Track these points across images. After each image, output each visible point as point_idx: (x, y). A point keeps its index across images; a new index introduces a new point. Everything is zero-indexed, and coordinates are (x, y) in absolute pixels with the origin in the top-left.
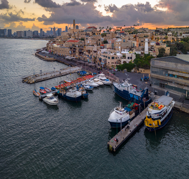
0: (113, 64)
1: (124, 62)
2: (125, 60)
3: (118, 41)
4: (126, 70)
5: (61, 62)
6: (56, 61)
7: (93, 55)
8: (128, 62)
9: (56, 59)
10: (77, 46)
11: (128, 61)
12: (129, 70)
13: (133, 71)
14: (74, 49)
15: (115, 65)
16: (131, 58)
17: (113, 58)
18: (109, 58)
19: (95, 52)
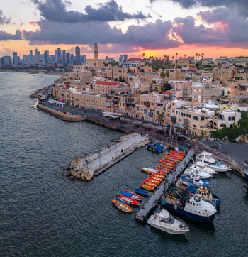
0: (204, 129)
1: (223, 125)
2: (223, 122)
3: (196, 86)
4: (226, 138)
5: (98, 124)
6: (87, 121)
7: (157, 110)
8: (228, 126)
9: (85, 118)
10: (119, 93)
11: (228, 123)
12: (232, 139)
13: (238, 139)
14: (115, 98)
15: (209, 130)
16: (234, 119)
17: (202, 119)
18: (196, 118)
19: (159, 105)
